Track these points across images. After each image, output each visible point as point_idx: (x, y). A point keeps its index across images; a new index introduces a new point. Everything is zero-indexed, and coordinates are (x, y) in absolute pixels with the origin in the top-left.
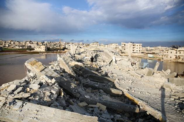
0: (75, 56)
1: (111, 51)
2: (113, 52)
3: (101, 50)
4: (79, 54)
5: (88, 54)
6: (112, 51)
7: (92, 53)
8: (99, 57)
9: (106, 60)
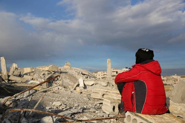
0: (10, 78)
1: (80, 73)
2: (85, 74)
3: (63, 71)
4: (20, 76)
5: (35, 76)
6: (83, 73)
7: (44, 74)
8: (58, 81)
9: (70, 87)
